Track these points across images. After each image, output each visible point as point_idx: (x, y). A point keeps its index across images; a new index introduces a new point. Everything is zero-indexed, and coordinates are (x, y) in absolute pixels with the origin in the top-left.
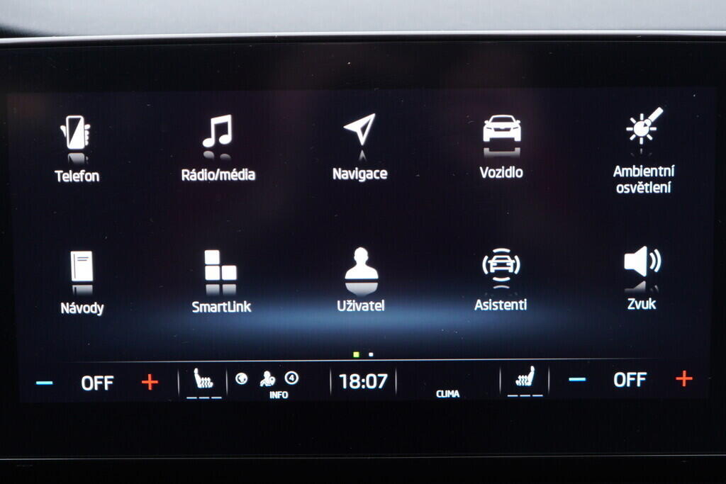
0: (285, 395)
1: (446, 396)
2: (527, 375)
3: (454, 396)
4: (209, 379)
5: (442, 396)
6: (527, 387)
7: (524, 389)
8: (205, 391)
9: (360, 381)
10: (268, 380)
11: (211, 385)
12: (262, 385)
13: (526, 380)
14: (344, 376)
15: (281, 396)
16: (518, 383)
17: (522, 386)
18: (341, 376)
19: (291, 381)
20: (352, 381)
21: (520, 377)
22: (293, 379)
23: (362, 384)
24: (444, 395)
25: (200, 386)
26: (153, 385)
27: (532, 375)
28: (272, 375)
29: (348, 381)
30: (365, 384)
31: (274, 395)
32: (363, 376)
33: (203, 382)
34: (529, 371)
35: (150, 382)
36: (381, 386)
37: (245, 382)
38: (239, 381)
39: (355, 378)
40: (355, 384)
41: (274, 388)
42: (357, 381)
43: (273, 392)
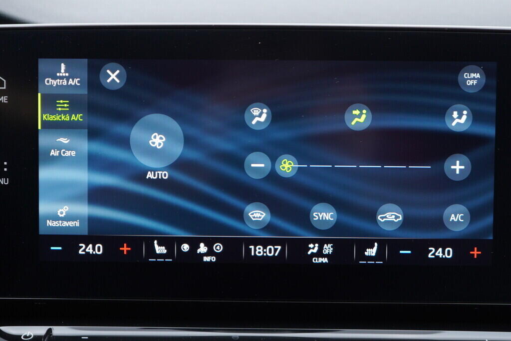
0: (214, 259)
1: (319, 262)
2: (373, 249)
3: (324, 262)
4: (164, 248)
5: (317, 262)
6: (372, 256)
7: (370, 258)
8: (161, 256)
9: (263, 250)
10: (203, 249)
11: (165, 251)
12: (198, 252)
13: (372, 252)
14: (252, 247)
15: (211, 260)
16: (366, 253)
17: (369, 256)
18: (250, 247)
19: (217, 250)
20: (258, 250)
21: (367, 250)
22: (219, 249)
23: (264, 252)
24: (318, 261)
25: (158, 252)
26: (127, 251)
27: (375, 248)
28: (205, 246)
29: (255, 250)
30: (266, 252)
31: (207, 259)
32: (265, 247)
33: (160, 250)
34: (374, 246)
35: (125, 249)
36: (276, 254)
37: (187, 250)
38: (184, 249)
39: (259, 249)
40: (259, 253)
41: (207, 254)
42: (261, 250)
43: (206, 257)
